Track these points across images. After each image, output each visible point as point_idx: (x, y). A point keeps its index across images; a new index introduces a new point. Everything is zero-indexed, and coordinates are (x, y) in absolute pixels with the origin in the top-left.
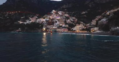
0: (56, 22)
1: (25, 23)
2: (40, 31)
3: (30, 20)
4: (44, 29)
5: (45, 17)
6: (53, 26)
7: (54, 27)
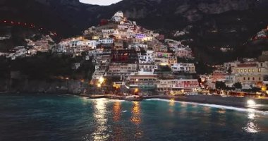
0: (143, 52)
1: (11, 55)
2: (77, 86)
3: (31, 47)
4: (101, 80)
5: (93, 34)
6: (138, 69)
7: (142, 73)
